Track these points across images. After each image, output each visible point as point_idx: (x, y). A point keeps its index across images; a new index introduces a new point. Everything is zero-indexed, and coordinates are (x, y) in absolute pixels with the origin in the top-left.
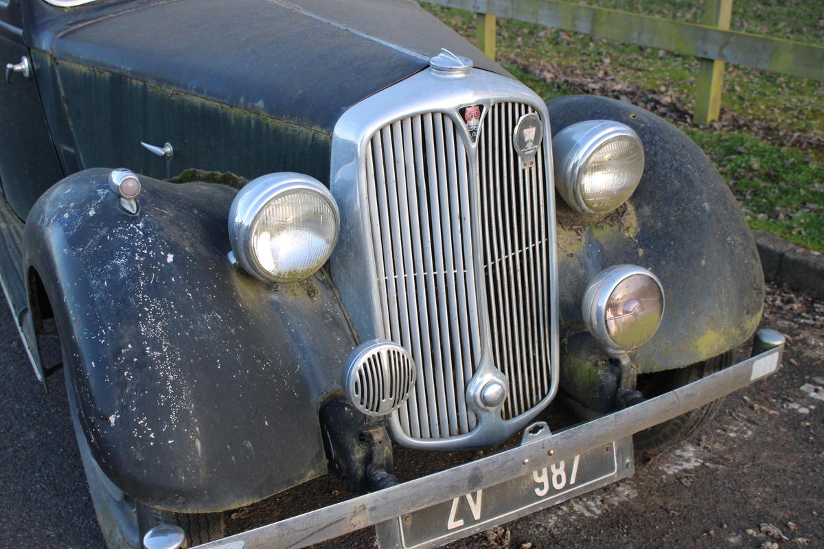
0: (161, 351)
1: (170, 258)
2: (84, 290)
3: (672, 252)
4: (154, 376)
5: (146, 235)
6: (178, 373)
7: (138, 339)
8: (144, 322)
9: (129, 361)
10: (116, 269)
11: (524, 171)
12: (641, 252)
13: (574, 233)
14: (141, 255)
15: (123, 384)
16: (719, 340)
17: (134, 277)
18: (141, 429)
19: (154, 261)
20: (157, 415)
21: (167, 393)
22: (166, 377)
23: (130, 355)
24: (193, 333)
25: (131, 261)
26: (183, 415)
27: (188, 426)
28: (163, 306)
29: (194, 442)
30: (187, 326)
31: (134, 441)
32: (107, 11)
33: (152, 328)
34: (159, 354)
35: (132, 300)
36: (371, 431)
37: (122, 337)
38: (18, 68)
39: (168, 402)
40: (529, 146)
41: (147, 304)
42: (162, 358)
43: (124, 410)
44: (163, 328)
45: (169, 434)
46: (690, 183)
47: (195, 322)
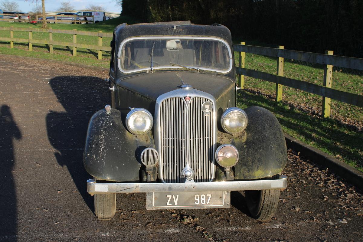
0: (102, 142)
1: (112, 124)
2: (92, 128)
3: (253, 147)
4: (99, 147)
5: (108, 119)
6: (104, 147)
7: (98, 139)
8: (100, 135)
9: (95, 143)
10: (99, 124)
11: (206, 116)
12: (245, 146)
13: (229, 140)
14: (105, 122)
15: (92, 148)
16: (262, 173)
17: (102, 126)
18: (93, 157)
19: (107, 124)
20: (97, 155)
21: (100, 151)
22: (101, 148)
23: (95, 142)
24: (110, 140)
25: (103, 123)
26: (103, 156)
27: (103, 159)
28: (106, 133)
29: (104, 163)
30: (110, 138)
31: (91, 160)
32: (135, 75)
33: (102, 137)
34: (101, 142)
35: (100, 131)
36: (148, 172)
37: (95, 138)
38: (111, 89)
39: (100, 153)
40: (207, 110)
41: (102, 132)
42: (102, 143)
43: (91, 153)
44: (104, 137)
45: (99, 160)
46: (264, 129)
47: (112, 138)
